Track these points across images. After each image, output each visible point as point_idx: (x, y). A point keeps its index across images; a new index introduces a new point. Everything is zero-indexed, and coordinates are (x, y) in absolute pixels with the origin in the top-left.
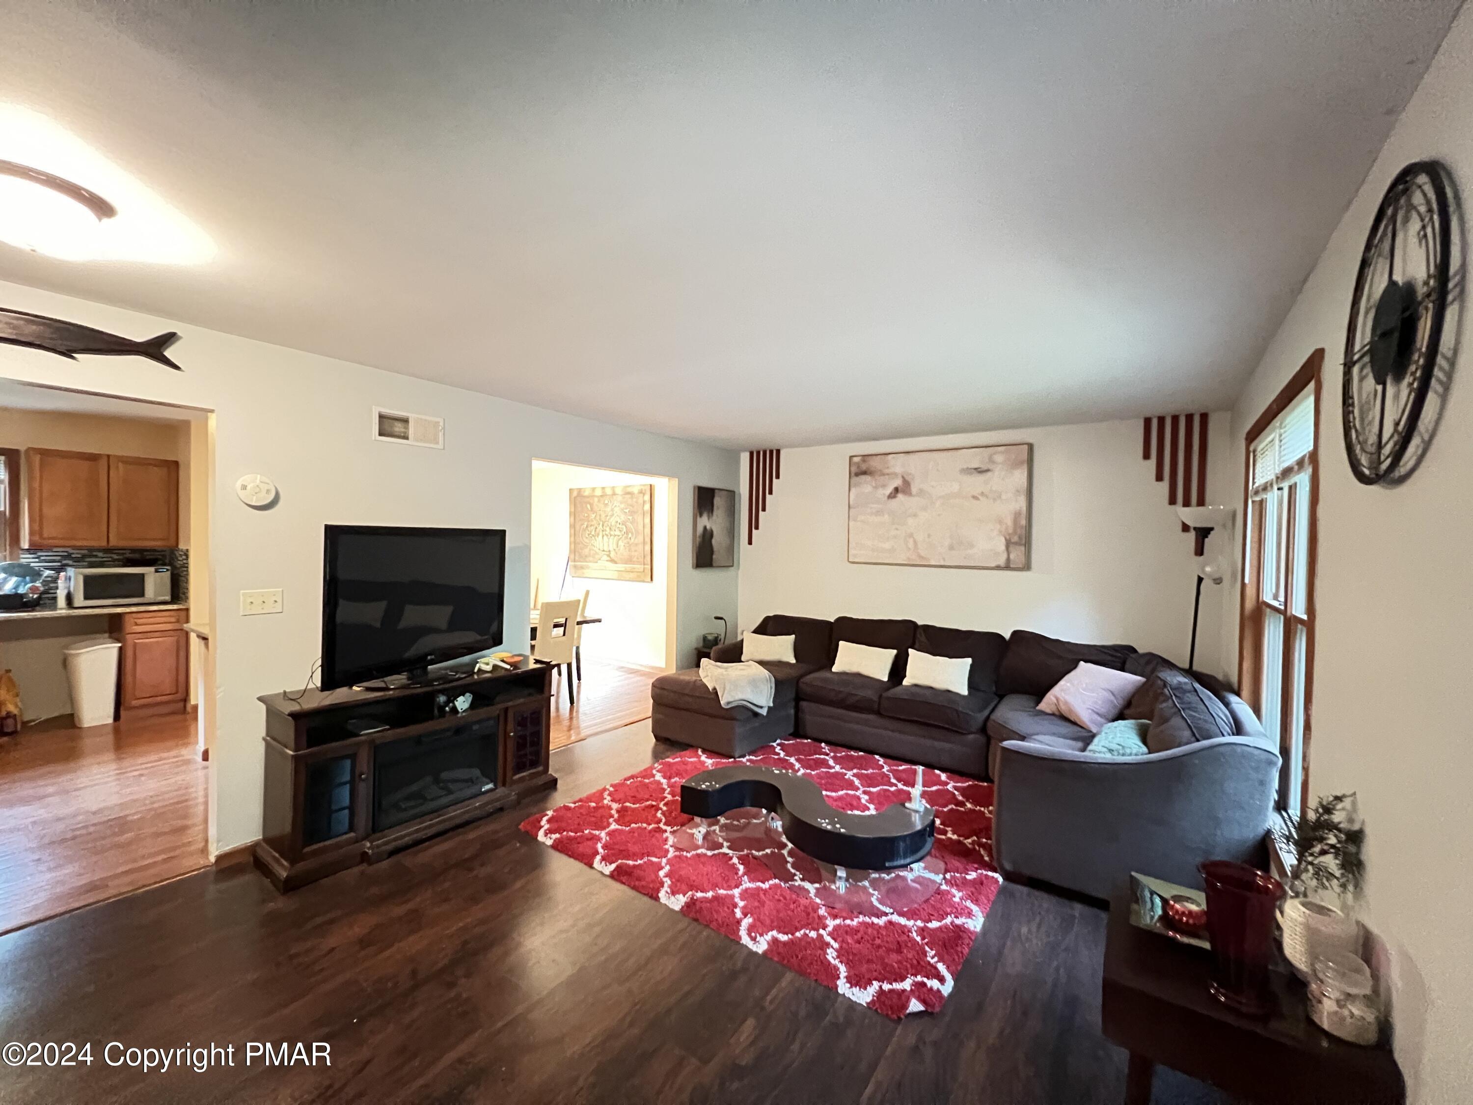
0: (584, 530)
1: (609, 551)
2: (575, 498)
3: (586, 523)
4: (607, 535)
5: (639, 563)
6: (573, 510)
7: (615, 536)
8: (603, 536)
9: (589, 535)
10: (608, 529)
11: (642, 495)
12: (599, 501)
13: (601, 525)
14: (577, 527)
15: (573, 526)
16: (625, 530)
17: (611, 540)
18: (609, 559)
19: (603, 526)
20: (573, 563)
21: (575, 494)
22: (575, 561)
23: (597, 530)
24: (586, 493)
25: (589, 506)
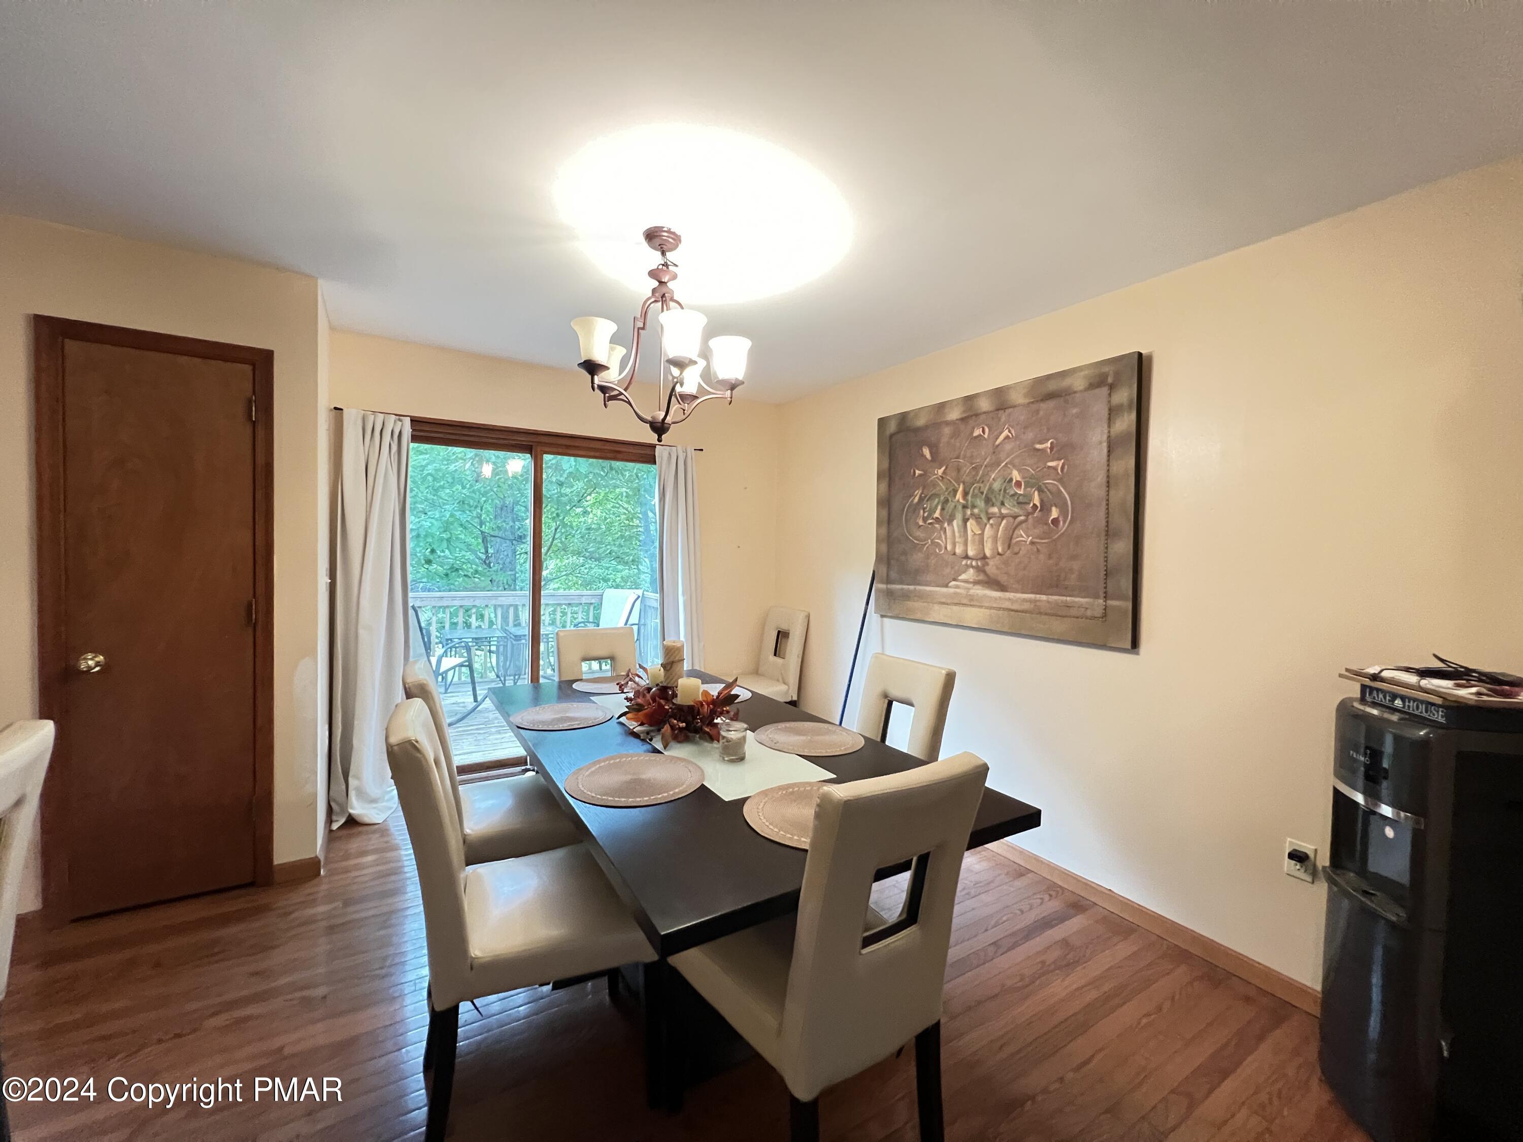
0: (915, 508)
1: (984, 557)
2: (891, 436)
3: (918, 493)
4: (978, 518)
5: (1084, 591)
6: (886, 465)
7: (1003, 517)
8: (965, 521)
9: (925, 520)
10: (981, 503)
11: (1105, 390)
12: (955, 434)
13: (959, 496)
14: (896, 506)
15: (885, 502)
16: (1037, 500)
17: (988, 531)
18: (982, 577)
19: (965, 494)
20: (883, 586)
21: (892, 427)
22: (888, 581)
23: (951, 505)
24: (921, 422)
25: (926, 452)
